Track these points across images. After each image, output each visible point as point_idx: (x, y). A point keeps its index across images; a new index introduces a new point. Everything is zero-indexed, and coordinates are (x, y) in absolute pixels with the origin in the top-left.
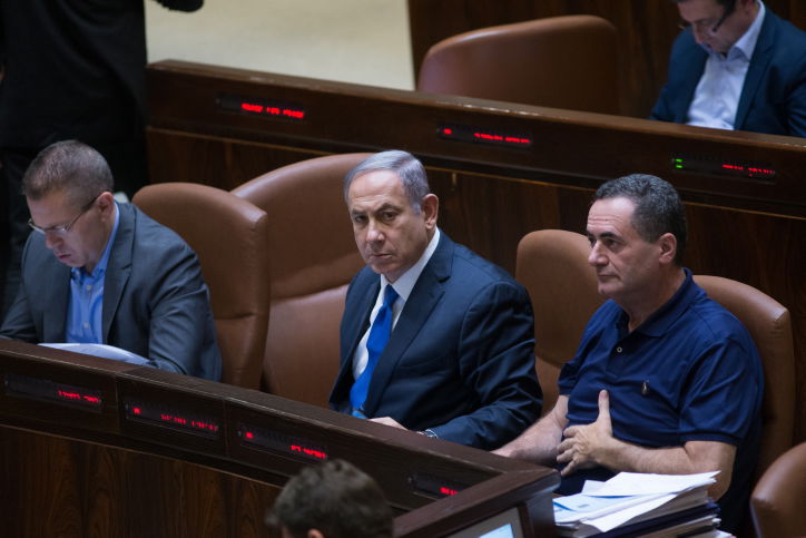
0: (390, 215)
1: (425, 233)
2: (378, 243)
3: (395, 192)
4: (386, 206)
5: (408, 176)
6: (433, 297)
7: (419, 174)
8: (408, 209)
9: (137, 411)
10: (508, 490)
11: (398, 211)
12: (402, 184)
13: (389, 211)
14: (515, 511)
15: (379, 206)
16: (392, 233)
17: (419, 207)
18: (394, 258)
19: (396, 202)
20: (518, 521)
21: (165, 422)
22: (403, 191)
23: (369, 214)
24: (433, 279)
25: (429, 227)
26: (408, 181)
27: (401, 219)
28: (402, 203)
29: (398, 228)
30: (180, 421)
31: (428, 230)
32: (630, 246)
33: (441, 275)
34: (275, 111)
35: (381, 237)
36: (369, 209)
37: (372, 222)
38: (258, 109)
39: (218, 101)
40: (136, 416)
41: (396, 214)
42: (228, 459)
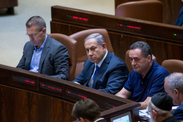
0: (94, 49)
1: (103, 52)
2: (92, 56)
3: (94, 43)
4: (93, 47)
5: (98, 39)
6: (106, 67)
7: (101, 39)
8: (98, 47)
9: (43, 85)
10: (128, 107)
11: (96, 48)
12: (96, 41)
13: (93, 48)
14: (130, 112)
15: (91, 47)
16: (95, 53)
17: (101, 46)
18: (96, 59)
19: (95, 46)
20: (130, 115)
21: (49, 88)
22: (97, 43)
23: (89, 49)
24: (106, 63)
25: (104, 51)
26: (98, 40)
27: (97, 50)
28: (96, 46)
29: (96, 52)
30: (53, 88)
31: (104, 52)
32: (142, 60)
33: (108, 62)
34: (81, 19)
35: (92, 54)
36: (89, 48)
37: (90, 51)
38: (77, 18)
39: (67, 16)
40: (43, 86)
41: (95, 48)
42: (64, 97)
